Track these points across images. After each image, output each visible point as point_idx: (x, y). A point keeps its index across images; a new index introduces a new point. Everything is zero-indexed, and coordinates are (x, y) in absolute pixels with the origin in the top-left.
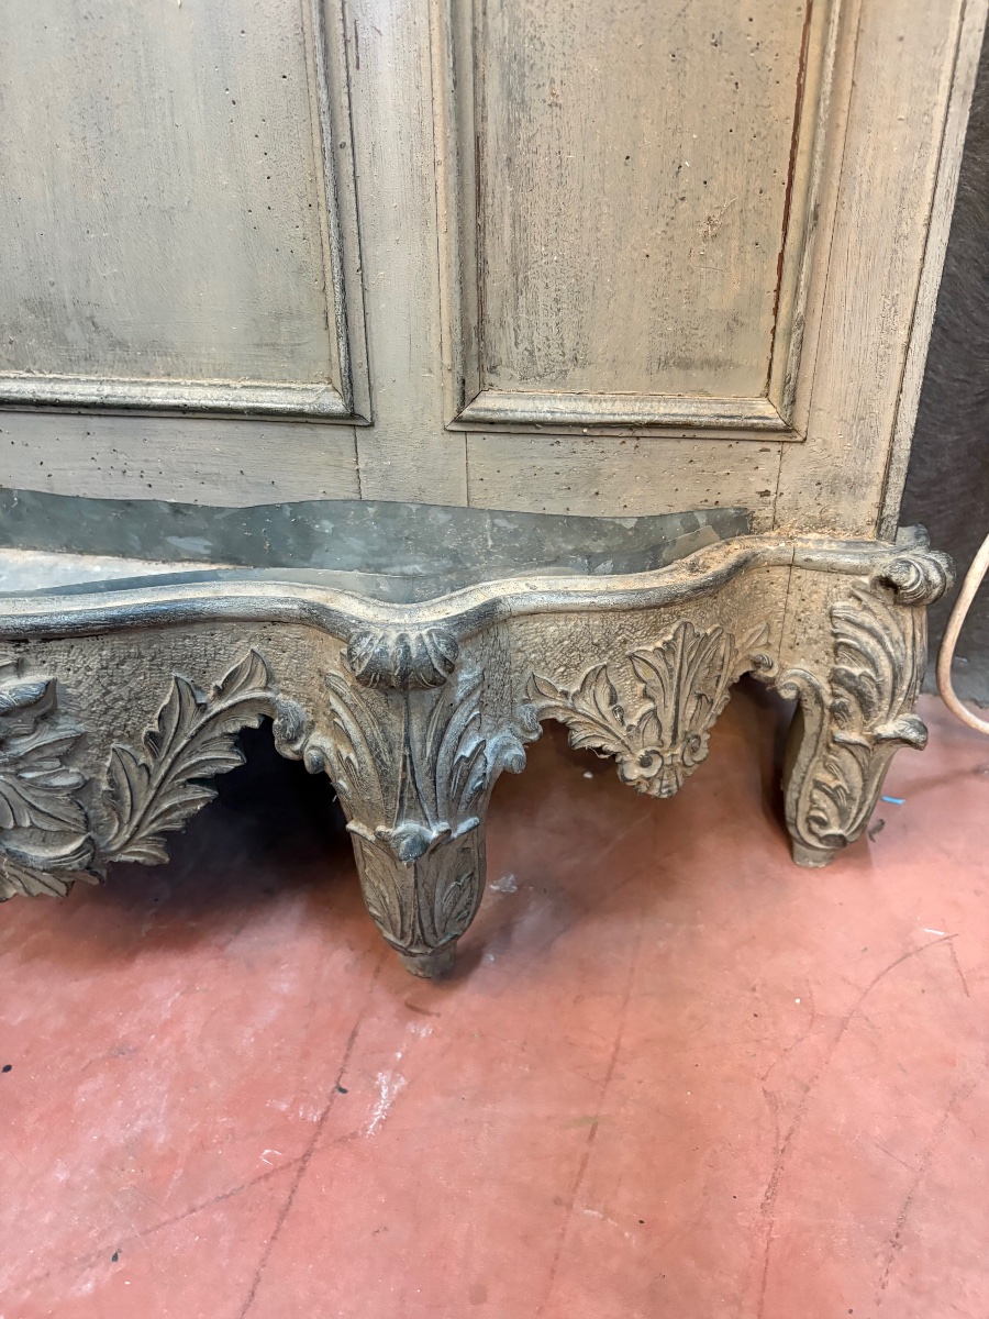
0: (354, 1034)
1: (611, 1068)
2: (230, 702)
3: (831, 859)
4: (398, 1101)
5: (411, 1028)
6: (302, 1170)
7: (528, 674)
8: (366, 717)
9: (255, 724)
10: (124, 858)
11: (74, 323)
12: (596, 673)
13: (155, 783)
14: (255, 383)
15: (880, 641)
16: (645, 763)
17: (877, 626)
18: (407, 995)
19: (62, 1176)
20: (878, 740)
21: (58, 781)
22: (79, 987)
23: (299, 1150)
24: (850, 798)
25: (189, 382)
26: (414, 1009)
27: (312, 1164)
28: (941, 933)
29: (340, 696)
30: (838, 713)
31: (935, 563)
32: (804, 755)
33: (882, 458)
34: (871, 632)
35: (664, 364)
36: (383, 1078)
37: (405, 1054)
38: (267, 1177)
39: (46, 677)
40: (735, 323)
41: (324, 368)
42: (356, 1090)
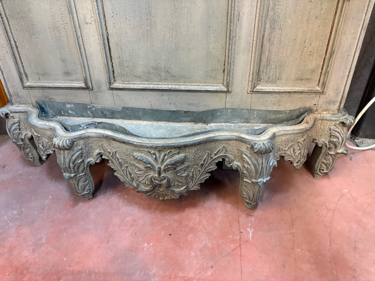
0: (239, 221)
1: (292, 223)
2: (217, 156)
3: (322, 177)
4: (253, 233)
5: (249, 219)
6: (240, 248)
7: (278, 147)
8: (253, 160)
9: (221, 160)
10: (192, 189)
11: (163, 72)
12: (291, 146)
13: (201, 174)
14: (205, 84)
15: (340, 134)
16: (298, 162)
17: (340, 131)
18: (246, 212)
19: (194, 254)
20: (338, 153)
21: (183, 175)
22: (176, 217)
23: (238, 244)
24: (329, 165)
25: (190, 84)
26: (249, 215)
27: (242, 246)
28: (348, 191)
29: (246, 155)
30: (330, 149)
31: (352, 119)
32: (320, 157)
33: (340, 97)
34: (338, 132)
35: (297, 79)
36: (248, 229)
37: (251, 224)
38: (234, 250)
39: (184, 155)
40: (313, 71)
41: (221, 81)
42: (244, 232)
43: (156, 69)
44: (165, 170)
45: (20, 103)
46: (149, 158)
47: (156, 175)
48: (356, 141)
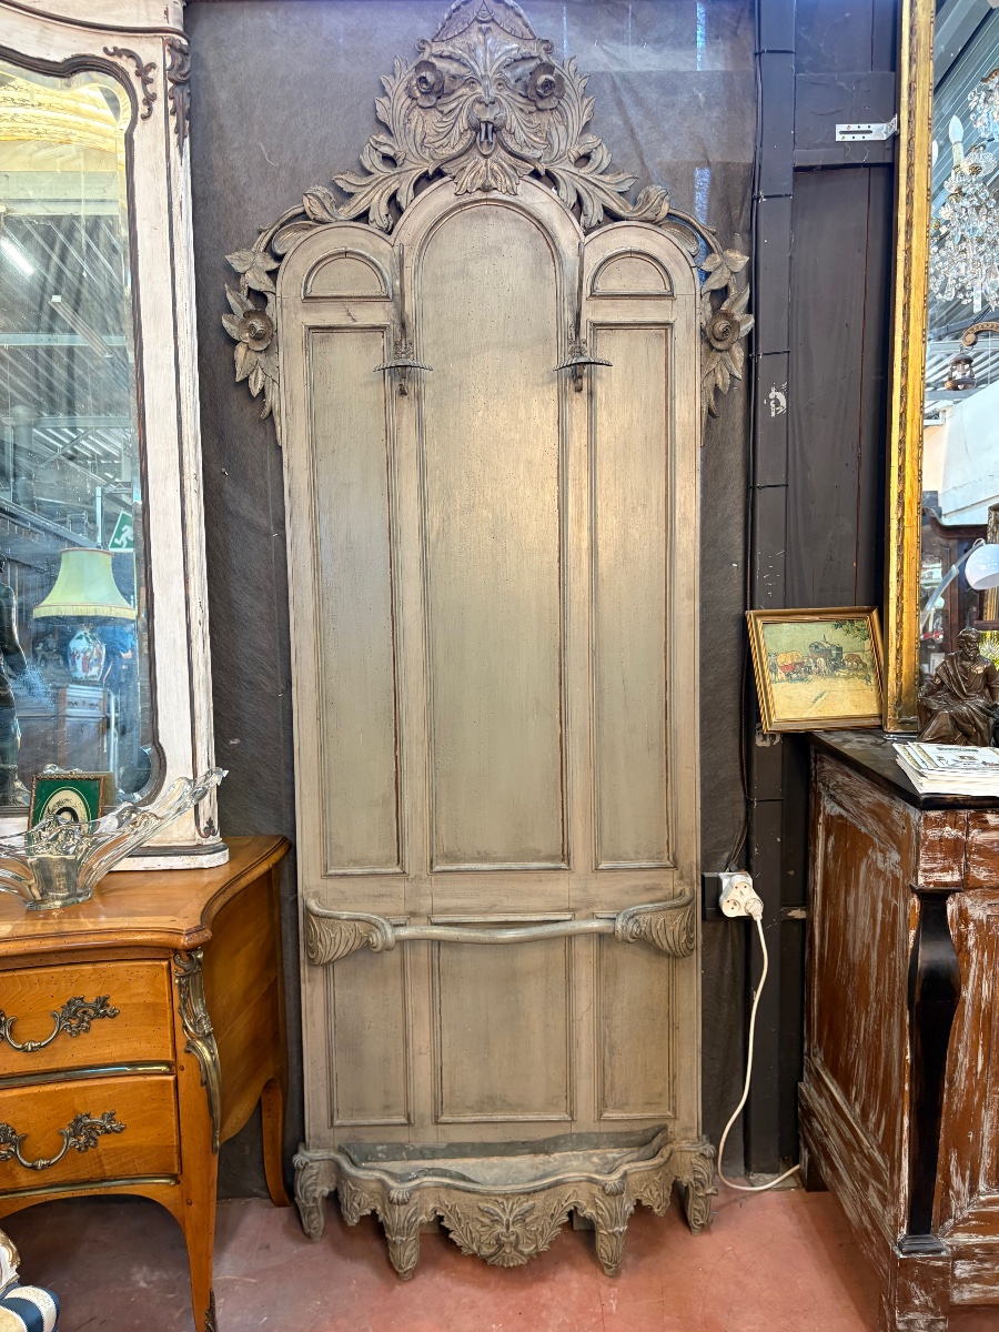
0: (599, 1292)
1: (662, 1290)
2: (568, 1203)
3: (701, 1232)
4: (617, 1305)
5: (612, 1289)
7: (632, 1188)
8: (606, 1203)
9: (573, 1208)
10: (542, 1250)
11: (499, 1101)
12: (647, 1186)
13: (551, 1227)
14: (546, 1114)
15: (703, 1169)
16: (658, 1208)
17: (702, 1165)
20: (707, 1195)
21: (533, 1229)
22: (523, 1294)
24: (703, 1212)
25: (529, 1114)
27: (605, 1320)
28: (731, 1248)
29: (599, 1199)
30: (697, 1188)
31: (712, 1147)
32: (690, 1201)
34: (701, 1167)
35: (646, 1104)
36: (611, 1301)
37: (614, 1295)
38: (596, 1323)
39: (533, 1202)
40: (660, 1095)
41: (564, 1109)
42: (607, 1304)
43: (490, 1098)
44: (513, 1223)
45: (318, 1148)
46: (497, 1209)
47: (505, 1230)
48: (751, 1178)
